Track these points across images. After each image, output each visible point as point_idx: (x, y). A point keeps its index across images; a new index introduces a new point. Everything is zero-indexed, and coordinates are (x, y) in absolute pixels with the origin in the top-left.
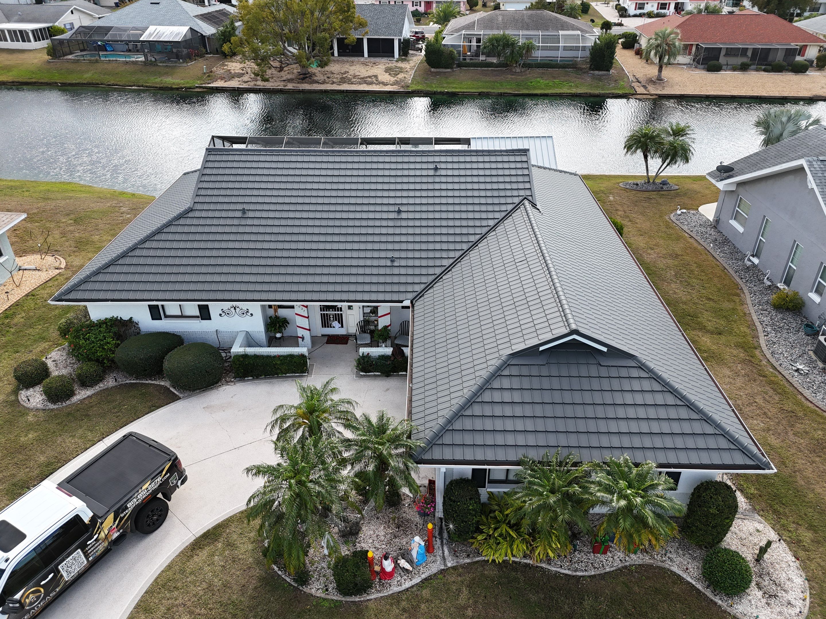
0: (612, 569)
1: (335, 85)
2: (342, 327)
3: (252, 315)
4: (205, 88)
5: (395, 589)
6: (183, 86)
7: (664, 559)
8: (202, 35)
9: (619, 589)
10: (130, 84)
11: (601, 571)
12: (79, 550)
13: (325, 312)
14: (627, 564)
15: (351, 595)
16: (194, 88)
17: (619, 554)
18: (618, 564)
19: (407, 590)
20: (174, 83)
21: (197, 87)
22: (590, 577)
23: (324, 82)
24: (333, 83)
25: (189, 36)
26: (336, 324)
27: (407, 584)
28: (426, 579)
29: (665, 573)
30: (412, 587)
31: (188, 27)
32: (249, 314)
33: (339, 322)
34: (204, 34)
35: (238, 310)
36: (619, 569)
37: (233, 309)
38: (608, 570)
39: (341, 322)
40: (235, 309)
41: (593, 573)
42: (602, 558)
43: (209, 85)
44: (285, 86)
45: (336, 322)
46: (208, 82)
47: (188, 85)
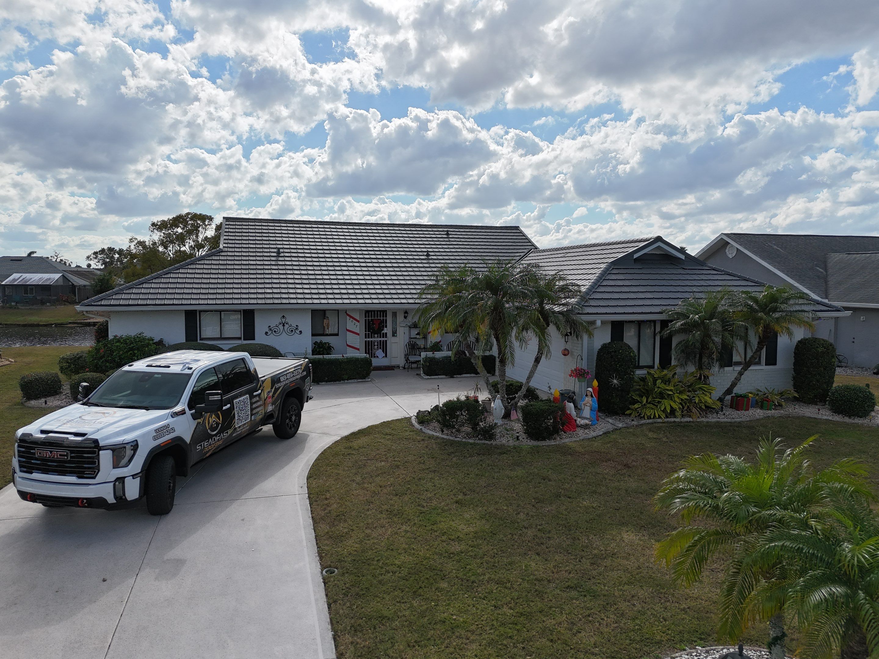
2: (386, 356)
3: (301, 332)
5: (584, 436)
6: (53, 323)
8: (73, 284)
12: (248, 396)
13: (370, 339)
15: (544, 439)
16: (67, 324)
19: (595, 437)
20: (41, 321)
21: (70, 323)
25: (61, 283)
26: (379, 353)
27: (593, 434)
28: (606, 433)
30: (598, 436)
31: (61, 274)
32: (298, 332)
33: (383, 351)
34: (75, 284)
35: (286, 326)
37: (281, 327)
39: (385, 351)
40: (284, 325)
45: (380, 351)
47: (59, 322)
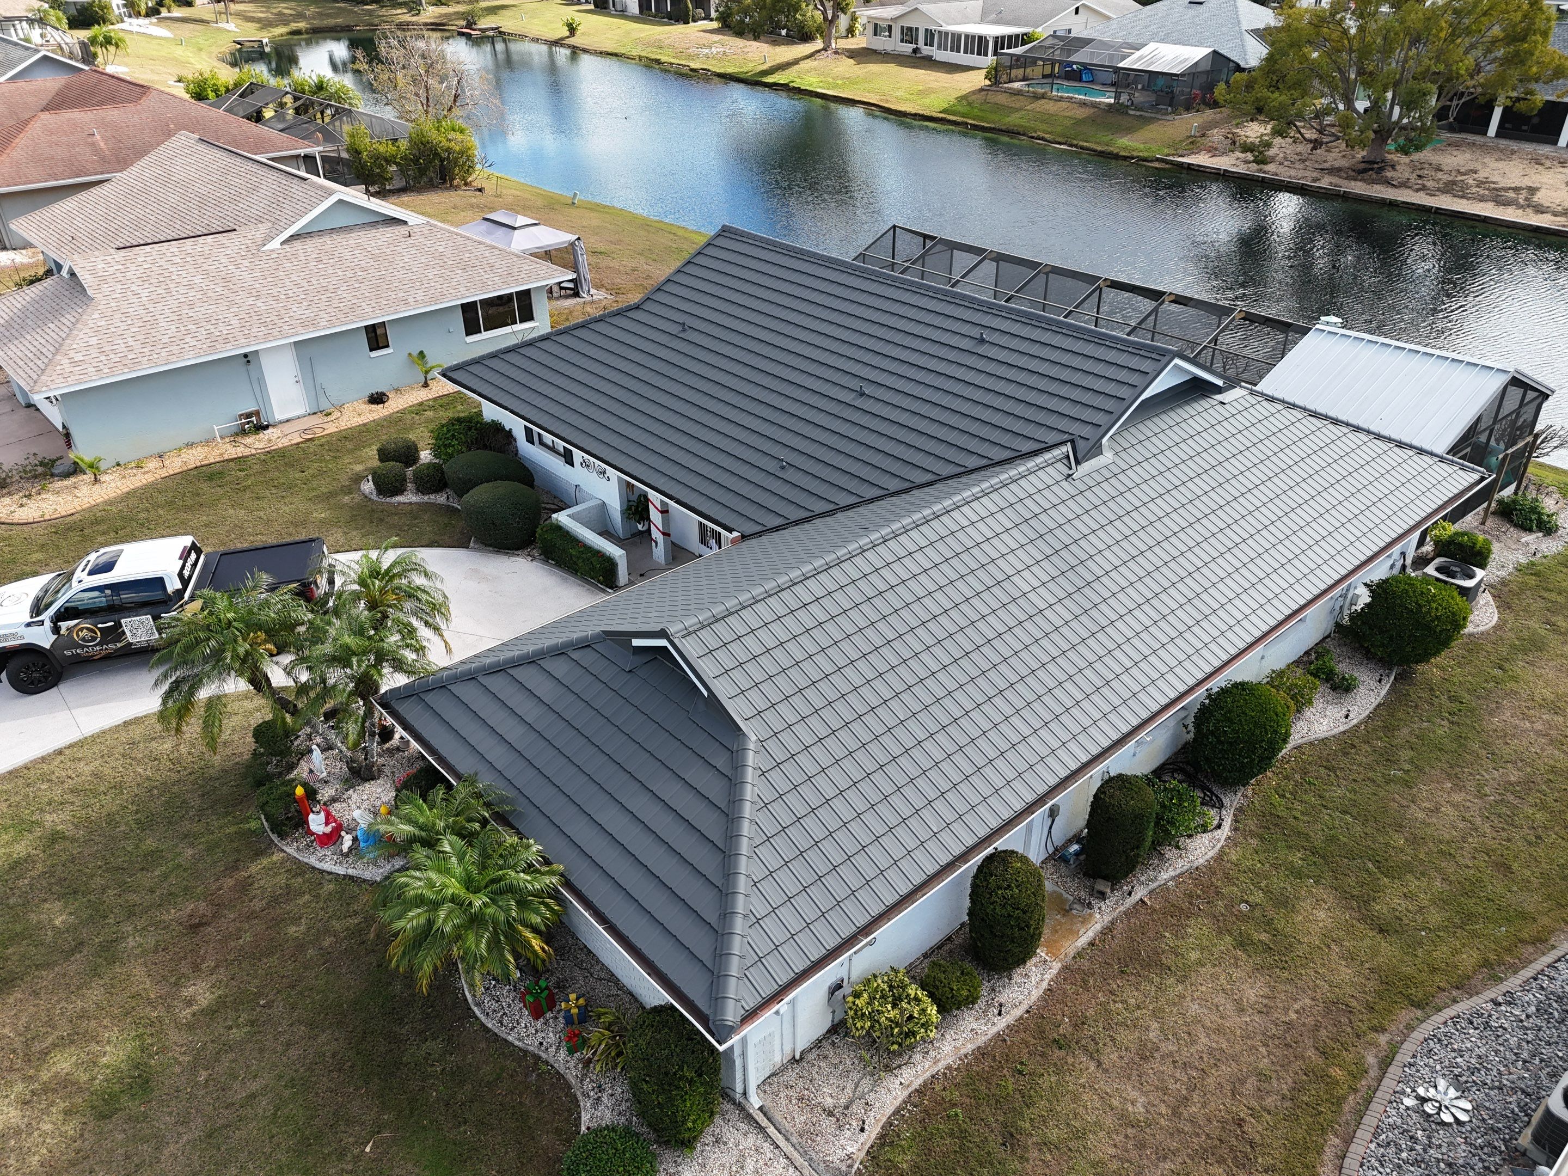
0: (516, 1043)
1: (1422, 194)
3: (609, 478)
4: (1171, 162)
5: (313, 861)
6: (1135, 154)
7: (592, 1094)
9: (486, 1069)
10: (1060, 140)
11: (502, 1032)
14: (544, 1056)
16: (1152, 161)
17: (551, 1035)
18: (531, 1044)
19: (322, 872)
20: (1126, 148)
21: (1158, 160)
22: (483, 1025)
23: (1404, 185)
24: (1423, 188)
27: (327, 866)
28: (351, 878)
29: (569, 1110)
30: (330, 873)
32: (606, 476)
35: (597, 464)
36: (526, 1052)
38: (510, 1038)
41: (490, 1025)
42: (526, 1018)
43: (1180, 159)
44: (1315, 180)
46: (1180, 152)
47: (1145, 154)
